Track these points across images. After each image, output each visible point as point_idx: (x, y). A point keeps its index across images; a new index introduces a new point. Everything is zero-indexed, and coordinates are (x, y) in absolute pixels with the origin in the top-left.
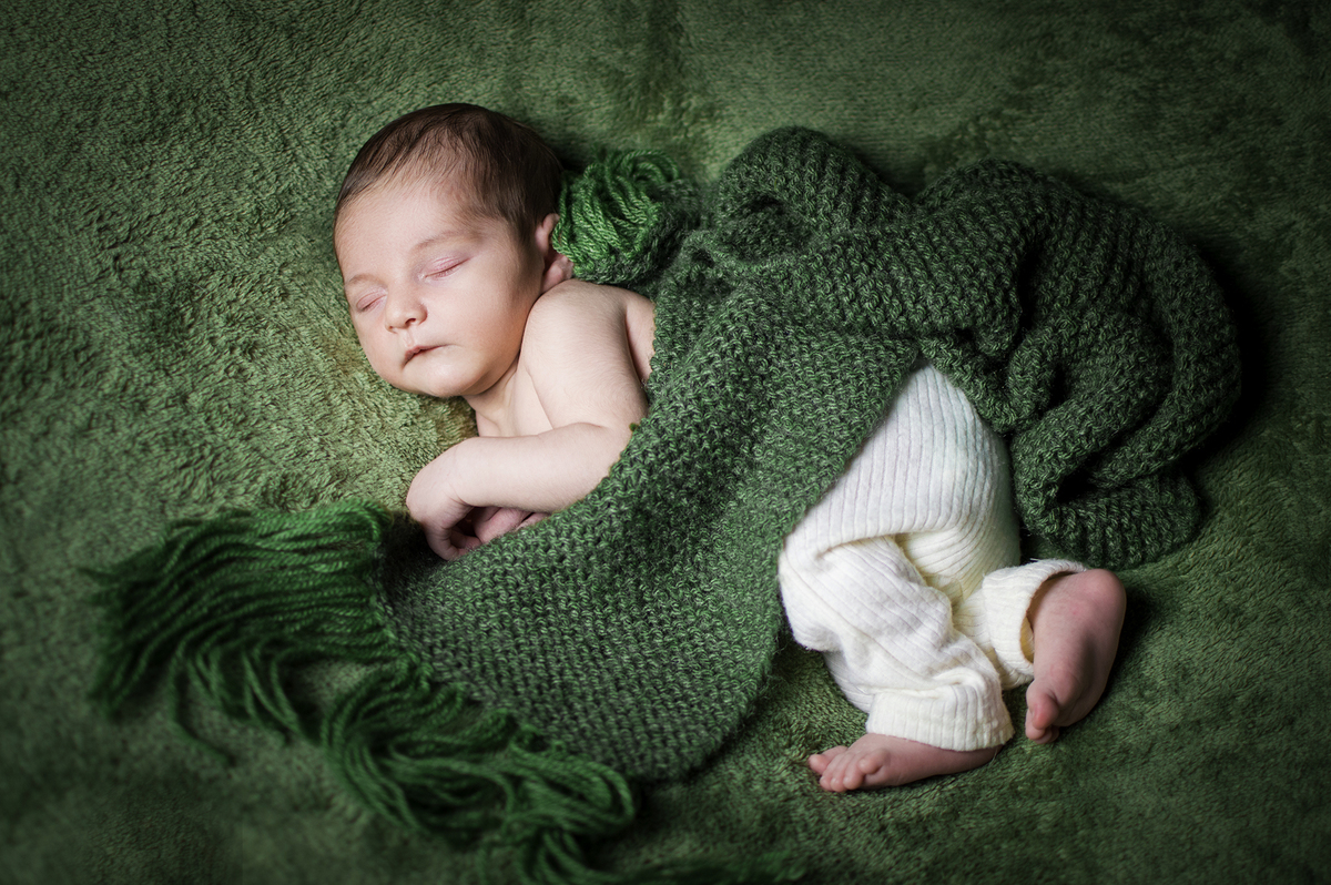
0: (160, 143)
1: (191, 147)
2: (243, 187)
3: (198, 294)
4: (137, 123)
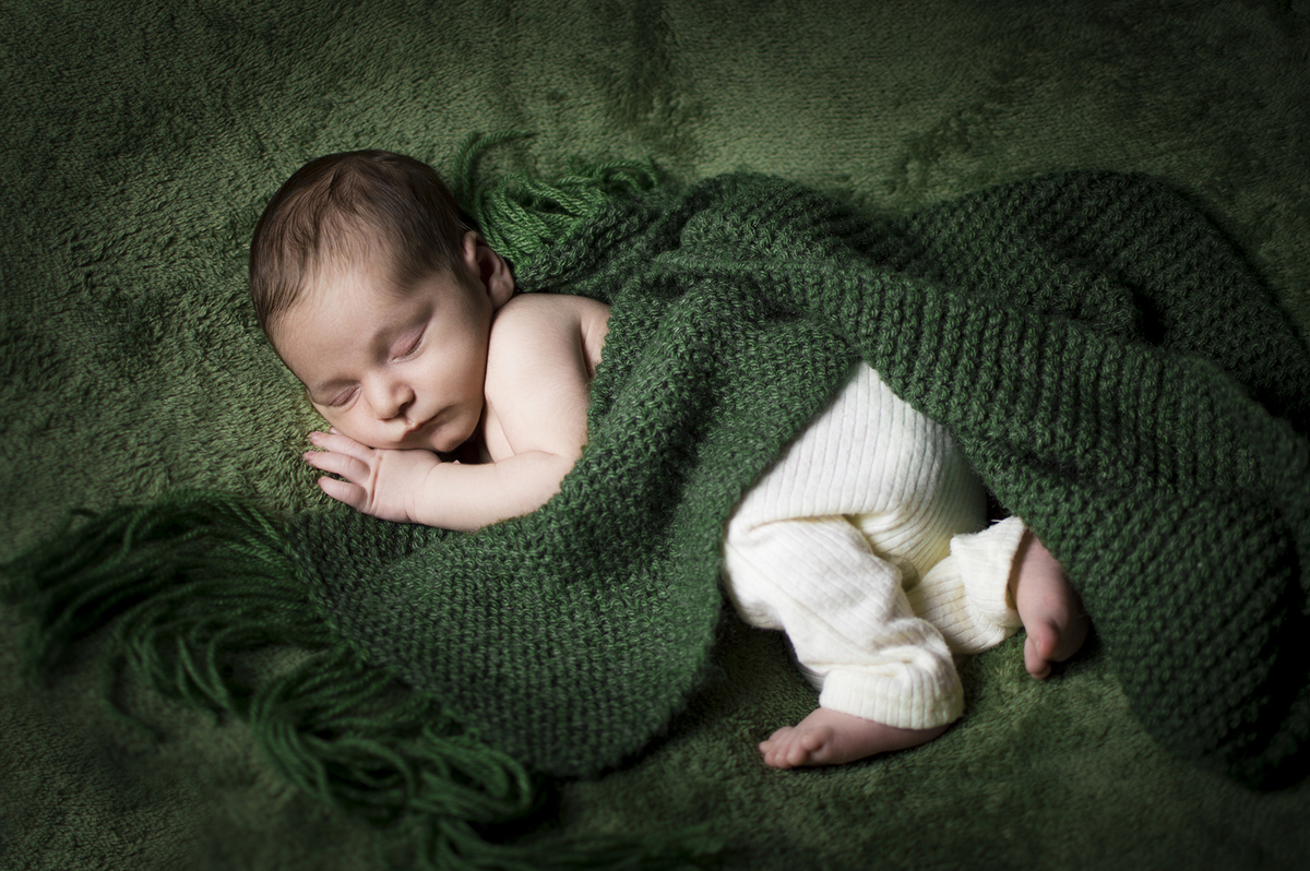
2: (219, 199)
3: (168, 310)
4: (111, 135)
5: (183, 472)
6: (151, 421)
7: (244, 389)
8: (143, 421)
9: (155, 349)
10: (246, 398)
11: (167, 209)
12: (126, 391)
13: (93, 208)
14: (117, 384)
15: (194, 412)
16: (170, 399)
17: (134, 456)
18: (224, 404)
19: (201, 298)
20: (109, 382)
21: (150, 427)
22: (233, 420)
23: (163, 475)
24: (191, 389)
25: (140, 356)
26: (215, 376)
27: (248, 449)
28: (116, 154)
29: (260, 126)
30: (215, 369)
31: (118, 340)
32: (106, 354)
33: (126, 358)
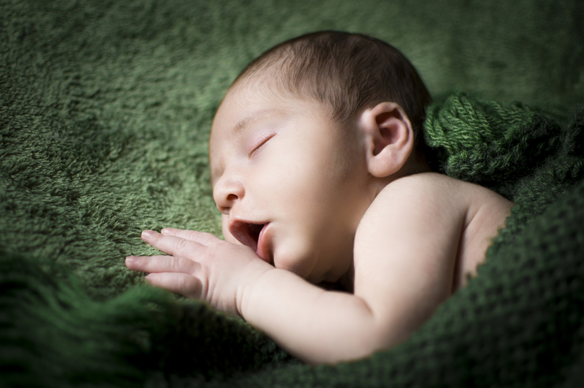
3: (132, 145)
9: (105, 164)
11: (162, 85)
13: (101, 64)
31: (74, 147)
32: (57, 152)
33: (73, 160)
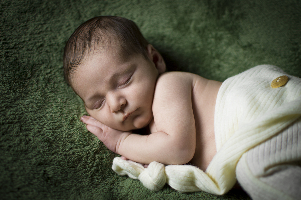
0: (31, 13)
1: (43, 16)
2: (62, 32)
3: (35, 69)
4: (24, 5)
5: (27, 128)
6: (18, 107)
7: (59, 100)
8: (15, 107)
9: (27, 82)
10: (59, 103)
11: (42, 34)
12: (11, 95)
13: (13, 30)
14: (8, 92)
15: (37, 106)
16: (28, 100)
17: (7, 119)
18: (50, 104)
19: (49, 67)
20: (4, 91)
21: (17, 109)
22: (52, 111)
23: (18, 127)
24: (37, 97)
25: (19, 83)
26: (48, 94)
27: (56, 122)
28: (25, 12)
29: (80, 8)
30: (49, 91)
31: (12, 76)
32: (6, 81)
33: (14, 83)
